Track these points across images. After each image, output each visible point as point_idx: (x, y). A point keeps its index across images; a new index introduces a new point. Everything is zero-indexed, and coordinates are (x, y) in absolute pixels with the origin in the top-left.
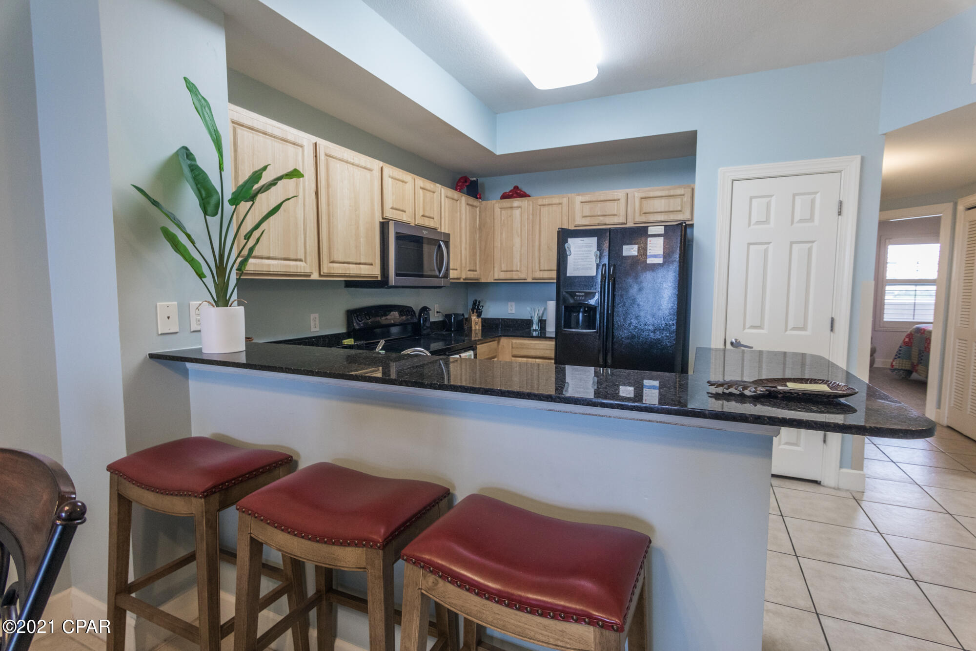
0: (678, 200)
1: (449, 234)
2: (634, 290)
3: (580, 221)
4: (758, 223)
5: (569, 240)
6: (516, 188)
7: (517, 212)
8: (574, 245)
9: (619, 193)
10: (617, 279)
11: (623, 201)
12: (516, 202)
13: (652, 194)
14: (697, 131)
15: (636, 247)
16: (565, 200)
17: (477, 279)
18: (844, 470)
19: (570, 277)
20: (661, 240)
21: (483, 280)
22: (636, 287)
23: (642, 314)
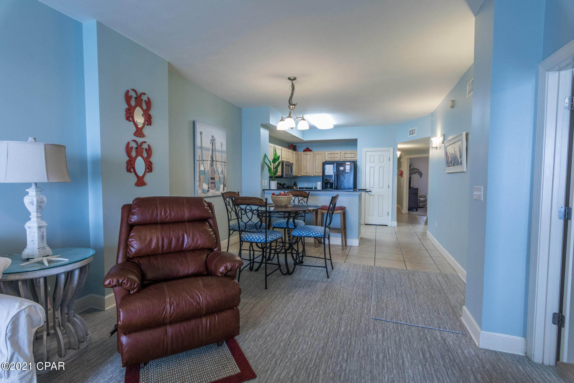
0: (354, 154)
1: (293, 163)
2: (342, 179)
3: (327, 159)
4: (372, 162)
5: (326, 165)
6: (308, 148)
7: (308, 156)
8: (327, 166)
9: (338, 152)
10: (338, 176)
11: (339, 154)
12: (308, 153)
13: (347, 152)
14: (357, 139)
15: (343, 168)
16: (323, 153)
17: (296, 175)
18: (392, 222)
19: (326, 175)
20: (349, 166)
21: (298, 176)
22: (343, 178)
23: (345, 185)
